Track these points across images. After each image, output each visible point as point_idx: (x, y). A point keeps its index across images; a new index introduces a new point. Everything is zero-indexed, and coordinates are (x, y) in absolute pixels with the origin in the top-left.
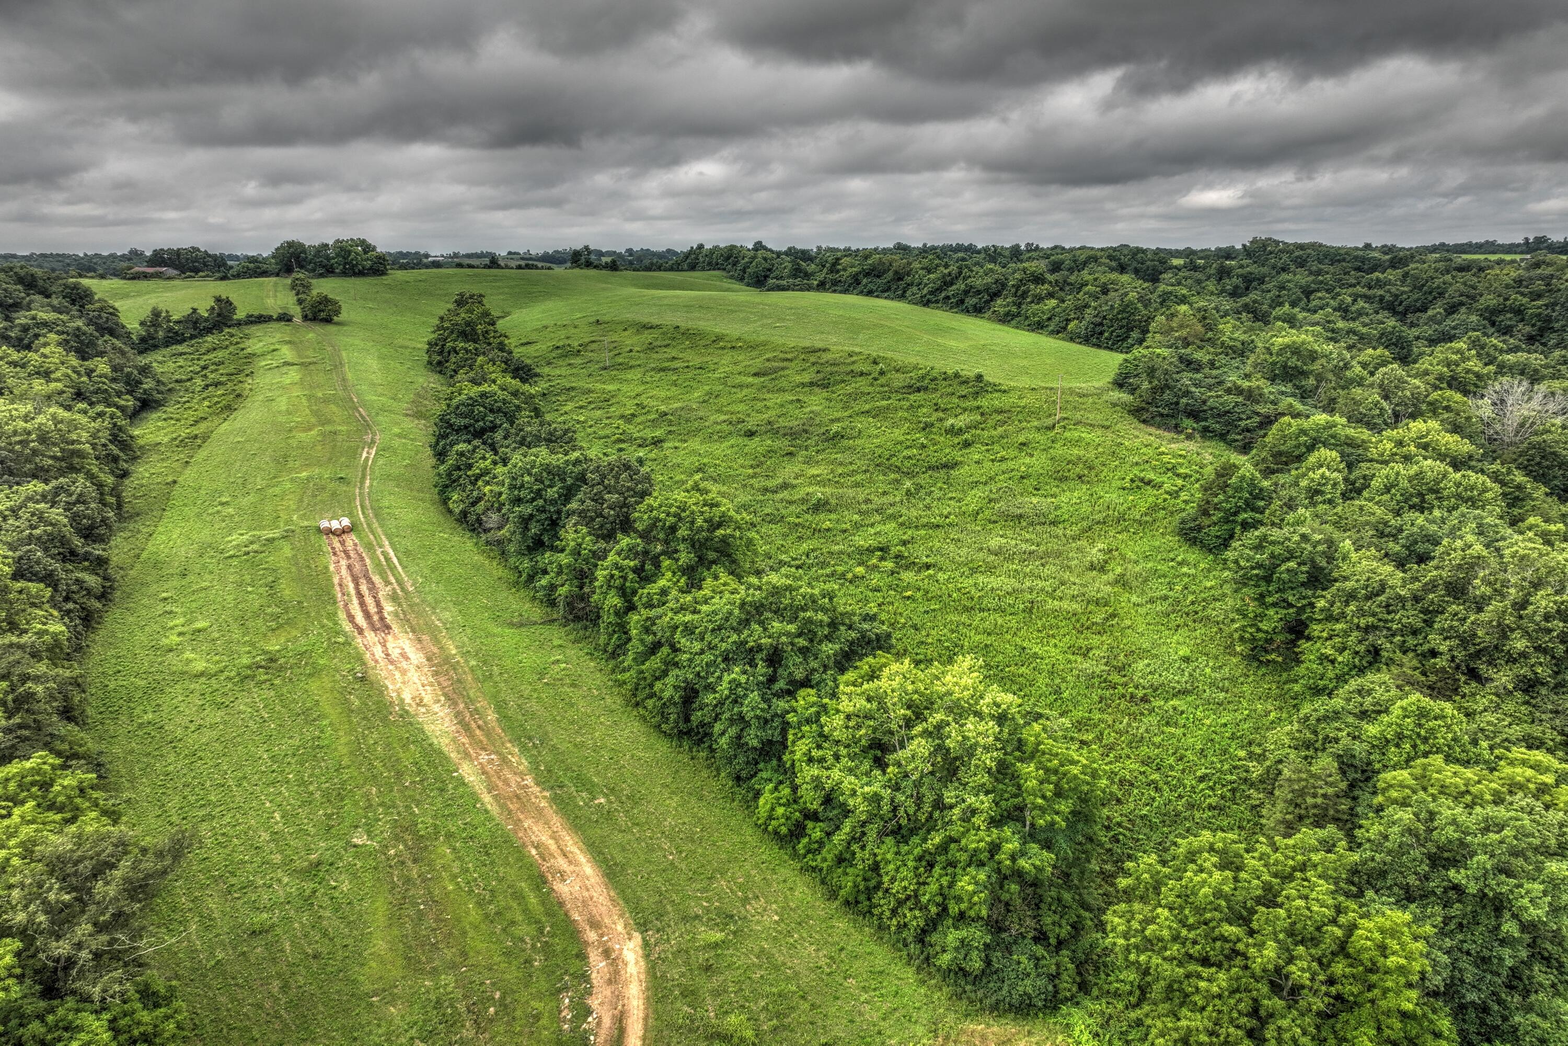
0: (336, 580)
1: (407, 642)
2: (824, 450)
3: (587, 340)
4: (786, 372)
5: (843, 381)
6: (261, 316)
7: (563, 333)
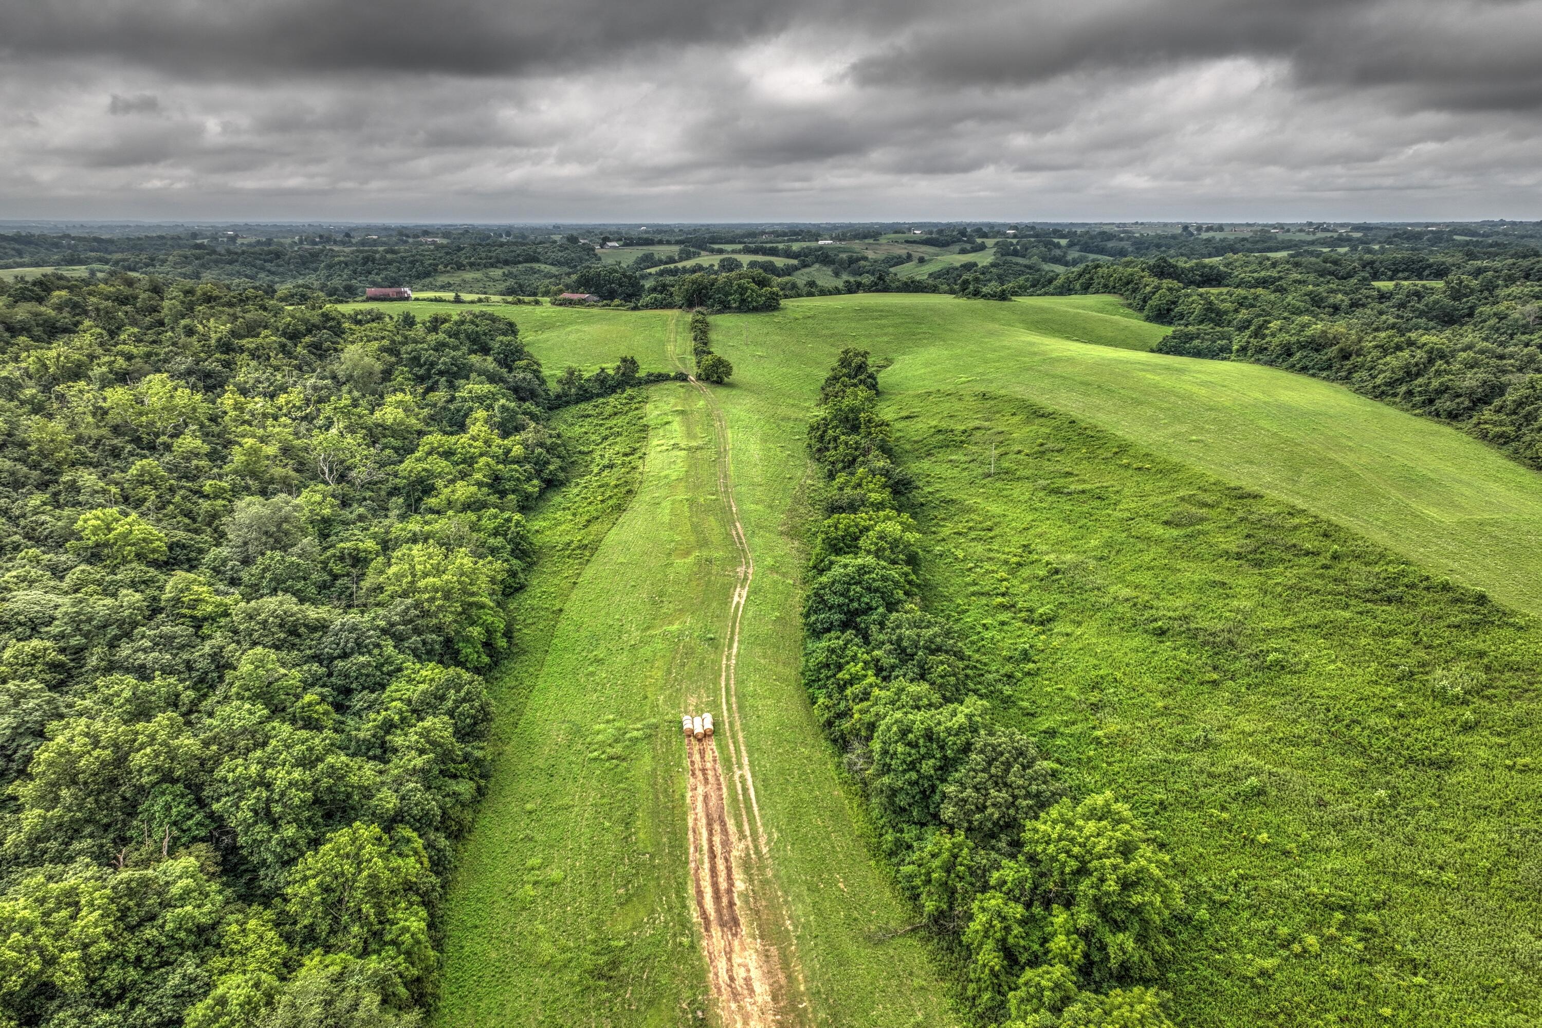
0: (690, 824)
1: (754, 956)
2: (1257, 685)
3: (972, 425)
4: (1206, 526)
5: (1282, 561)
6: (660, 375)
7: (946, 406)
